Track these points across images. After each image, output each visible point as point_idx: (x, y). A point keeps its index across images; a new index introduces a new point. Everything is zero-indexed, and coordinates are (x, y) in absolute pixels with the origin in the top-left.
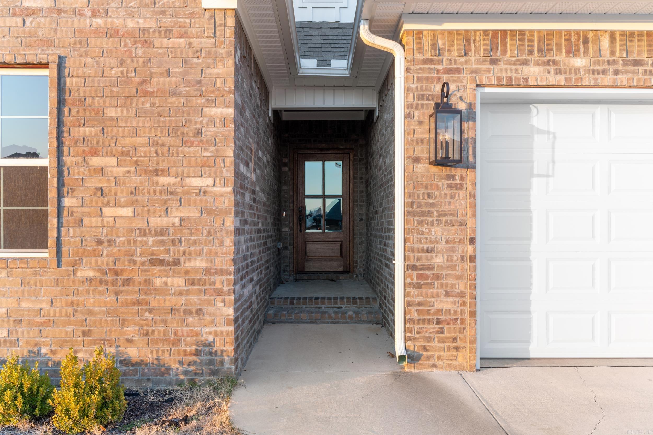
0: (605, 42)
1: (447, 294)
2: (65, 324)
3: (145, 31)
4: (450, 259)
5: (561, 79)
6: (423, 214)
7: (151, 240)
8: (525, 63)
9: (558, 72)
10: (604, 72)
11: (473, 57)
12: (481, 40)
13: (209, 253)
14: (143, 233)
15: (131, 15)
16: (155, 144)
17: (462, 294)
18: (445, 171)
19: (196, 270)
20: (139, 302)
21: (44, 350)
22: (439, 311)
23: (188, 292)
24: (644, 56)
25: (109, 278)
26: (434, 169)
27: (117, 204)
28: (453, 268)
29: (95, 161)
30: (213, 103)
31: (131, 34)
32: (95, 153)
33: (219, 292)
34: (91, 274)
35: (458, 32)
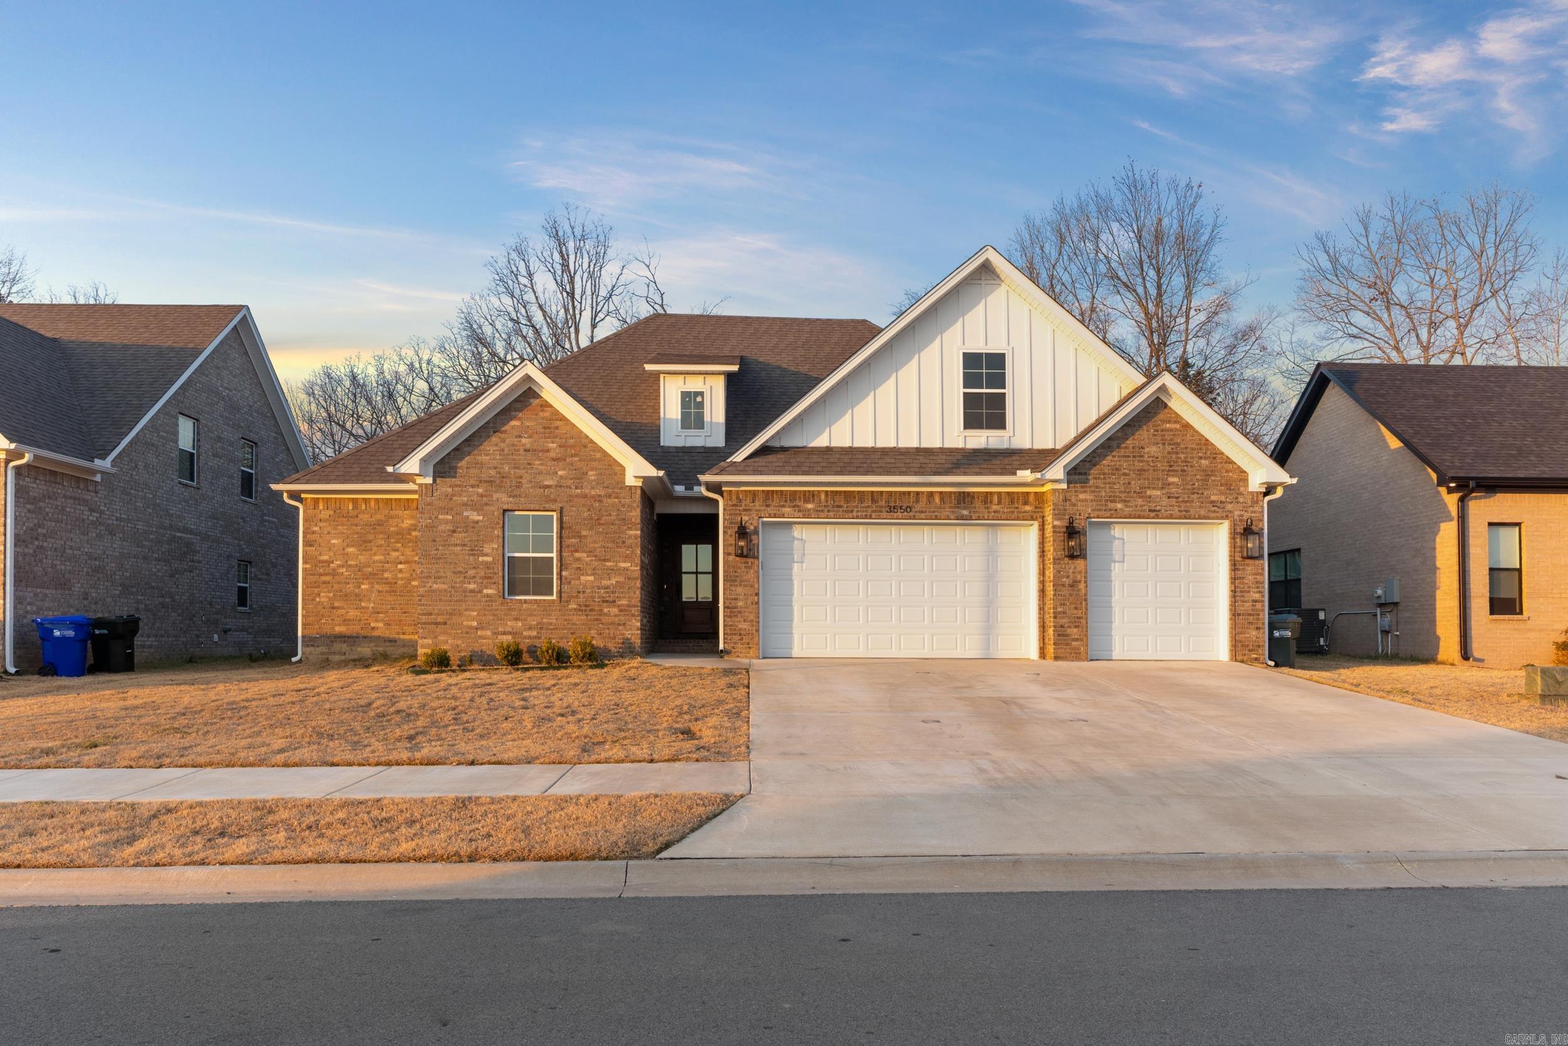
0: (823, 496)
1: (745, 621)
2: (563, 629)
3: (600, 496)
4: (746, 603)
5: (801, 514)
6: (732, 581)
7: (602, 591)
8: (783, 506)
9: (800, 511)
10: (822, 511)
11: (757, 504)
12: (761, 496)
13: (629, 597)
14: (599, 588)
15: (593, 488)
16: (604, 547)
17: (752, 621)
18: (744, 560)
19: (623, 605)
20: (597, 620)
21: (553, 641)
22: (741, 629)
23: (619, 615)
24: (842, 503)
25: (583, 608)
26: (738, 559)
27: (587, 575)
28: (748, 608)
29: (577, 555)
30: (630, 529)
31: (593, 497)
32: (577, 551)
33: (633, 615)
34: (575, 607)
35: (750, 491)
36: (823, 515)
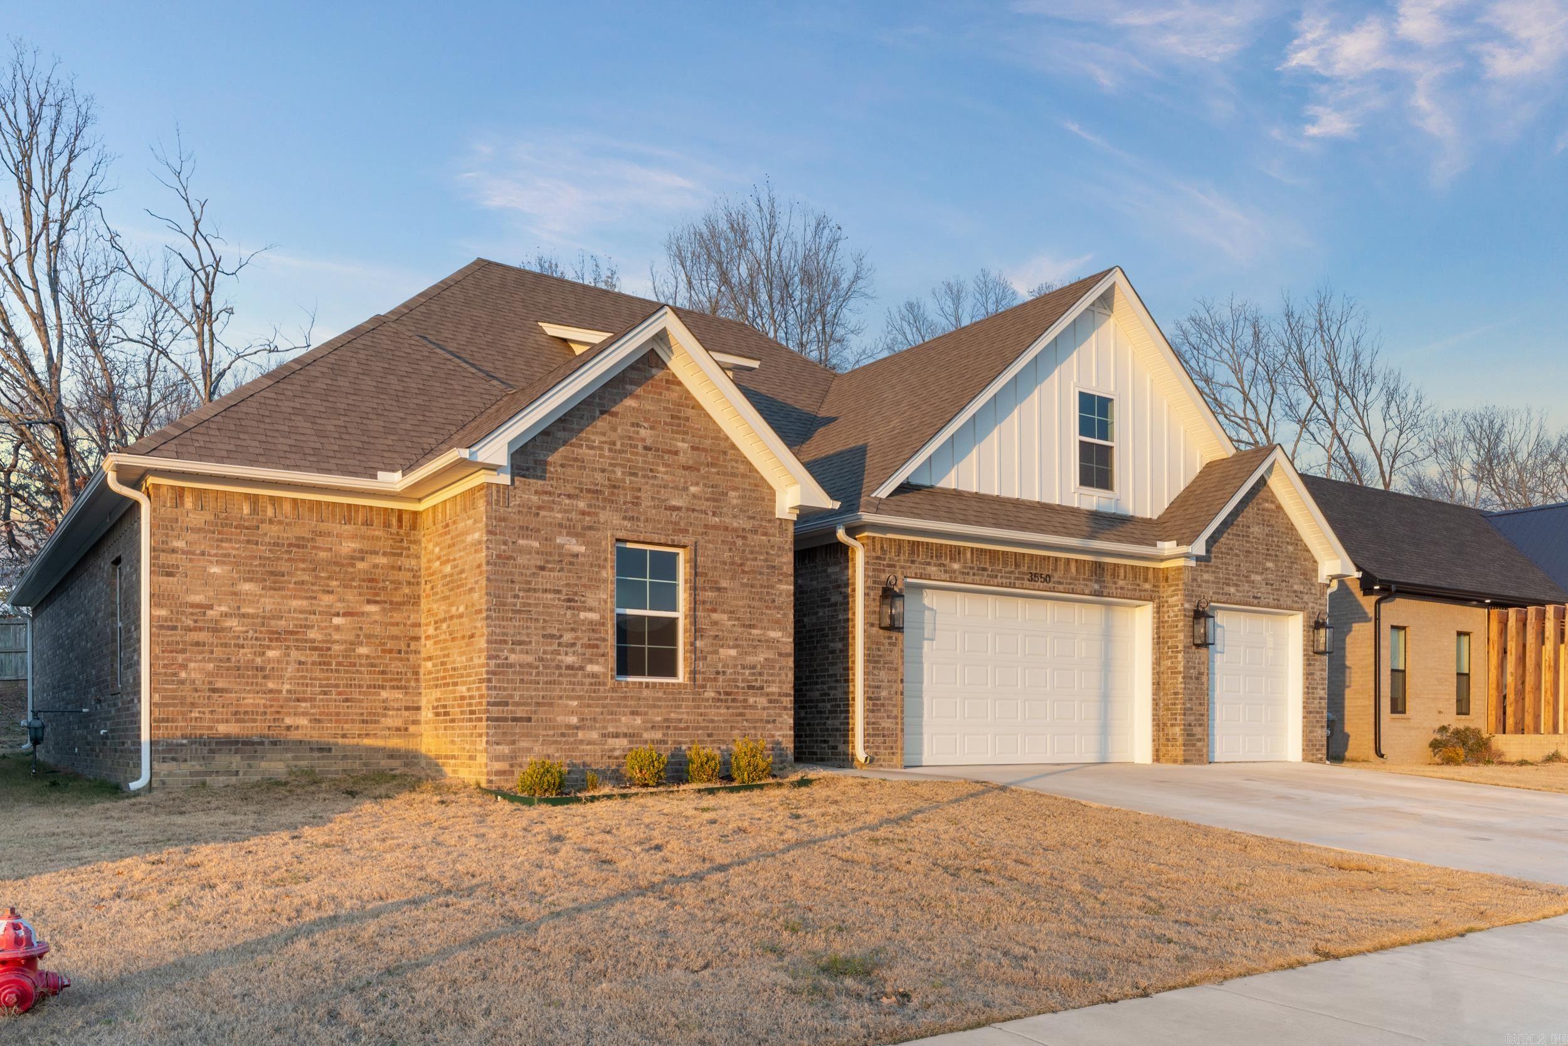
0: (969, 555)
1: (888, 717)
2: (697, 729)
3: (744, 530)
4: (890, 693)
5: (947, 576)
6: (876, 662)
7: (747, 672)
8: (929, 564)
9: (946, 572)
10: (968, 574)
11: (902, 558)
12: (906, 548)
13: (780, 682)
14: (743, 667)
15: (735, 517)
16: (749, 606)
17: (896, 717)
18: (887, 633)
19: (773, 694)
20: (741, 714)
21: (684, 747)
22: (884, 728)
23: (768, 708)
24: (987, 566)
25: (722, 697)
26: (881, 631)
27: (729, 647)
28: (891, 699)
29: (715, 616)
30: (780, 581)
31: (735, 530)
32: (714, 611)
33: (785, 708)
34: (712, 694)
35: (895, 540)
36: (970, 578)
